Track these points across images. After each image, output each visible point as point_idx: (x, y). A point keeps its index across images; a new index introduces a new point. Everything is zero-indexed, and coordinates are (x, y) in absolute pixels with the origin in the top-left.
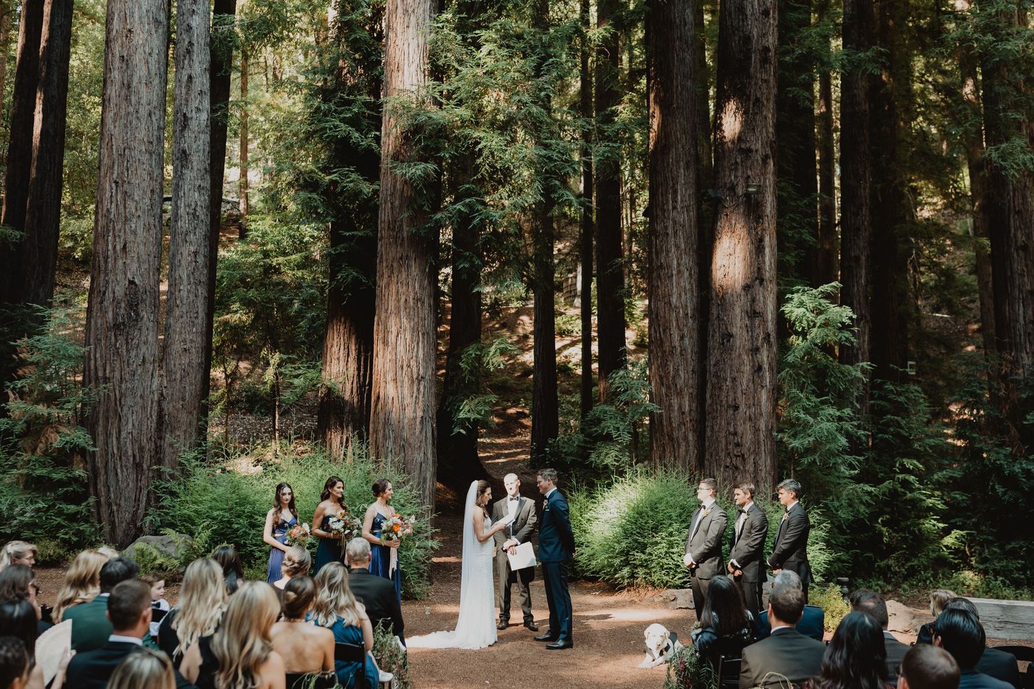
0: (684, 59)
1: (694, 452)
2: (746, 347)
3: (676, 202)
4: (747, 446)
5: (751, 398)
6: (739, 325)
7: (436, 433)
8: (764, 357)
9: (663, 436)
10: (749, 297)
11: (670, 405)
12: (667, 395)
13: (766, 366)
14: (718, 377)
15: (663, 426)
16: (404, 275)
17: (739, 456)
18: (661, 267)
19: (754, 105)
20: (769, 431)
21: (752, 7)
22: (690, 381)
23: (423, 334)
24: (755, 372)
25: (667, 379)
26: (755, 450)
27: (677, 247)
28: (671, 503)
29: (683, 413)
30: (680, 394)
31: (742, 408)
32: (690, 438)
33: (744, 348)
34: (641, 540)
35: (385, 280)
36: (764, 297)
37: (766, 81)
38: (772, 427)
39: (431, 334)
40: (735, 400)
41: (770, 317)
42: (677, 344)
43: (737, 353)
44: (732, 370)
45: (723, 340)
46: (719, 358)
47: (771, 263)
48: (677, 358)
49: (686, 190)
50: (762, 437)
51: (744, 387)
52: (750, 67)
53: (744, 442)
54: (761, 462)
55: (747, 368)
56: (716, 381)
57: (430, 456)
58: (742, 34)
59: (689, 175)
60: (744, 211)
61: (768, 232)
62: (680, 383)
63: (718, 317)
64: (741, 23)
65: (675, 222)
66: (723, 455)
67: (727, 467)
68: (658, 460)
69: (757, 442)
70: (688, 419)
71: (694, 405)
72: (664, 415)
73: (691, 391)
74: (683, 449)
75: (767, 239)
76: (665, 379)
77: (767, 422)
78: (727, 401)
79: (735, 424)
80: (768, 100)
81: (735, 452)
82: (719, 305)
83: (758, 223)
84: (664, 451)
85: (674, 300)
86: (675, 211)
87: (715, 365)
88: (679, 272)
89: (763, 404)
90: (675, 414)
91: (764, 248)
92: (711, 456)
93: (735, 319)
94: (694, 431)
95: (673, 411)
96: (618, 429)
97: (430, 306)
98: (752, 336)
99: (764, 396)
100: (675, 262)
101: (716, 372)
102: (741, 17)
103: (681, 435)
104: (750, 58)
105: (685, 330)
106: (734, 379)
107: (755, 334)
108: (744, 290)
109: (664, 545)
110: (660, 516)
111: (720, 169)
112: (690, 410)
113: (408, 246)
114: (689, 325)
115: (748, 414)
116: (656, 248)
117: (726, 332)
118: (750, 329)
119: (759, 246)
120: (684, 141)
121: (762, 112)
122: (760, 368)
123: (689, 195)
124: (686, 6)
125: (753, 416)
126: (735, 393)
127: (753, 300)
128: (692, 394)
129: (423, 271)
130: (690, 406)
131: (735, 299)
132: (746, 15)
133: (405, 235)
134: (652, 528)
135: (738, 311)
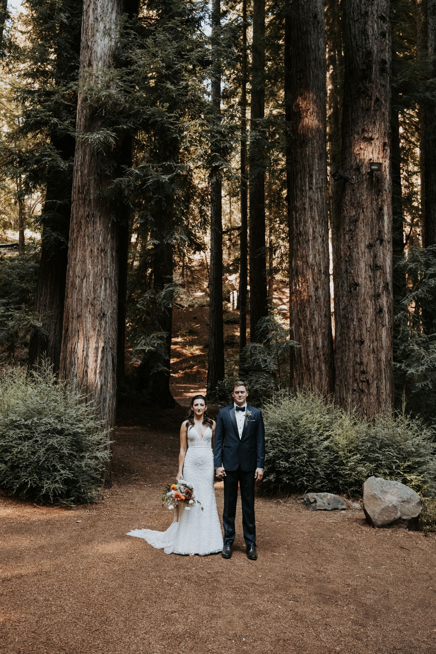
0: (318, 75)
1: (326, 380)
2: (370, 294)
3: (312, 184)
4: (371, 373)
5: (374, 335)
6: (363, 277)
7: (116, 361)
8: (384, 301)
9: (302, 366)
10: (372, 253)
11: (307, 342)
12: (304, 334)
13: (386, 309)
14: (347, 318)
15: (301, 359)
16: (91, 229)
17: (364, 381)
18: (300, 234)
19: (375, 103)
20: (388, 361)
21: (373, 29)
22: (323, 323)
23: (105, 279)
24: (377, 313)
25: (305, 321)
26: (377, 376)
27: (313, 218)
28: (309, 420)
29: (318, 348)
30: (315, 333)
31: (367, 343)
32: (323, 368)
33: (368, 294)
34: (285, 450)
35: (75, 235)
36: (384, 254)
37: (384, 86)
38: (390, 358)
39: (113, 280)
40: (361, 336)
41: (388, 270)
42: (313, 294)
43: (362, 299)
44: (358, 312)
45: (350, 289)
46: (347, 303)
47: (388, 228)
48: (313, 305)
49: (319, 175)
50: (383, 367)
51: (369, 325)
52: (371, 75)
53: (369, 369)
54: (383, 387)
55: (370, 311)
56: (345, 322)
57: (110, 380)
58: (364, 50)
59: (322, 164)
60: (367, 186)
61: (386, 203)
62: (315, 324)
63: (346, 271)
64: (364, 42)
65: (311, 199)
66: (351, 381)
67: (354, 390)
68: (297, 386)
69: (379, 371)
70: (321, 353)
71: (326, 342)
72: (302, 349)
73: (323, 331)
74: (317, 377)
75: (385, 208)
76: (303, 322)
77: (387, 354)
78: (354, 337)
79: (361, 356)
80: (385, 101)
81: (361, 378)
82: (347, 261)
83: (378, 195)
84: (303, 378)
85: (311, 259)
86: (311, 191)
87: (343, 309)
88: (314, 238)
89: (383, 339)
90: (311, 349)
91: (383, 215)
92: (341, 382)
93: (361, 271)
94: (326, 362)
95: (310, 346)
96: (265, 361)
97: (112, 256)
98: (374, 285)
99: (384, 333)
100: (311, 230)
101: (345, 315)
102: (364, 38)
103: (316, 365)
104: (371, 68)
105: (319, 283)
106: (360, 320)
107: (377, 283)
108: (368, 248)
109: (305, 455)
110: (301, 430)
111: (347, 156)
112: (323, 346)
113: (94, 206)
114: (322, 279)
115: (371, 347)
116: (296, 221)
117: (353, 282)
118: (372, 279)
119: (379, 213)
120: (318, 137)
121: (380, 109)
122: (381, 310)
123: (322, 179)
124: (320, 36)
125: (375, 349)
126: (361, 330)
127: (375, 256)
128: (324, 333)
129: (107, 228)
130: (323, 343)
131: (361, 255)
132: (368, 36)
133: (92, 197)
134: (295, 441)
135: (362, 265)
